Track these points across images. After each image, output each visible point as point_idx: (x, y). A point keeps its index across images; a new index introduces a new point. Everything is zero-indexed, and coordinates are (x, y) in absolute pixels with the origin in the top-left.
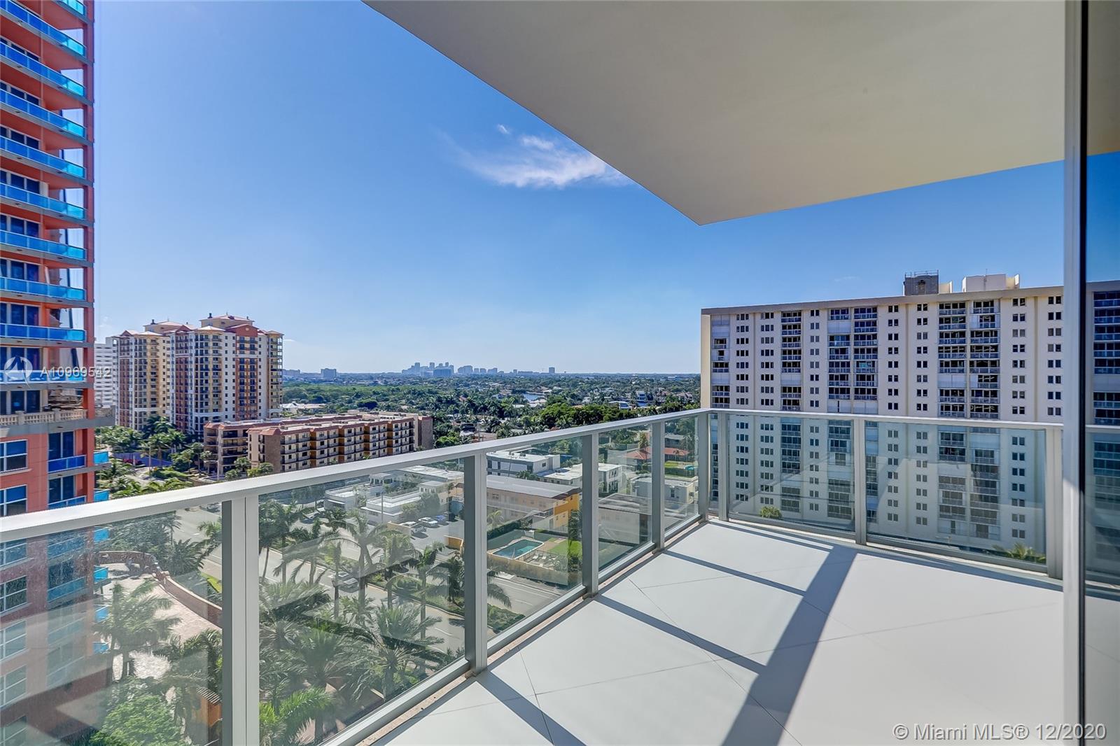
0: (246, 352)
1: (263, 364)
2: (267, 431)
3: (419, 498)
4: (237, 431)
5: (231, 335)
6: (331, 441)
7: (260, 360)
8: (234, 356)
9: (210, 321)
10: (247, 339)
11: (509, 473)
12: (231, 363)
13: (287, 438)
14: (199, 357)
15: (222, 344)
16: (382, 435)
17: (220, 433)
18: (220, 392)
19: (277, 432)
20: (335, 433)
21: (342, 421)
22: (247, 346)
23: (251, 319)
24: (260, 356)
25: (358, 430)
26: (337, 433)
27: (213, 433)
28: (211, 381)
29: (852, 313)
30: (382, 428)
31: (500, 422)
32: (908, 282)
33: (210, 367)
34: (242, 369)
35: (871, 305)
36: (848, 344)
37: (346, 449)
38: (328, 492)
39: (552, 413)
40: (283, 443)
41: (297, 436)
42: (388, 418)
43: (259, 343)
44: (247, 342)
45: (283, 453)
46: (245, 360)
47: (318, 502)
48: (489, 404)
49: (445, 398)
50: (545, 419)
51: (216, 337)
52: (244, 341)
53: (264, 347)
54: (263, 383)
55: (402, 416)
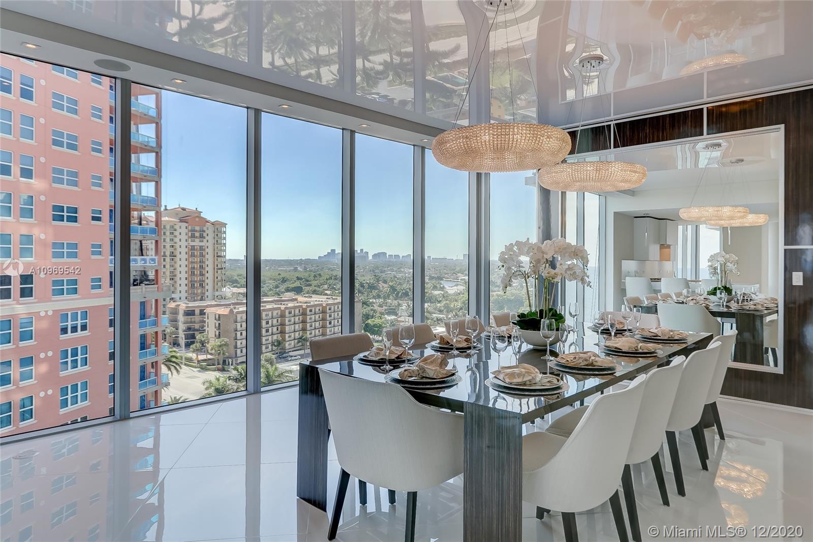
0: (196, 239)
1: (210, 250)
2: (222, 311)
4: (194, 310)
5: (184, 225)
6: (275, 321)
7: (207, 247)
8: (186, 244)
10: (197, 228)
12: (184, 250)
13: (239, 317)
15: (176, 233)
16: (317, 316)
17: (181, 312)
18: (175, 276)
19: (231, 311)
20: (277, 314)
21: (283, 303)
22: (197, 234)
23: (199, 210)
24: (207, 244)
25: (297, 311)
26: (279, 314)
27: (176, 312)
28: (168, 266)
30: (317, 310)
33: (168, 254)
34: (193, 256)
37: (287, 329)
40: (236, 321)
42: (322, 301)
43: (207, 232)
44: (196, 231)
45: (236, 330)
46: (196, 247)
49: (367, 283)
50: (465, 305)
51: (172, 227)
52: (194, 231)
53: (211, 235)
54: (210, 269)
55: (334, 299)
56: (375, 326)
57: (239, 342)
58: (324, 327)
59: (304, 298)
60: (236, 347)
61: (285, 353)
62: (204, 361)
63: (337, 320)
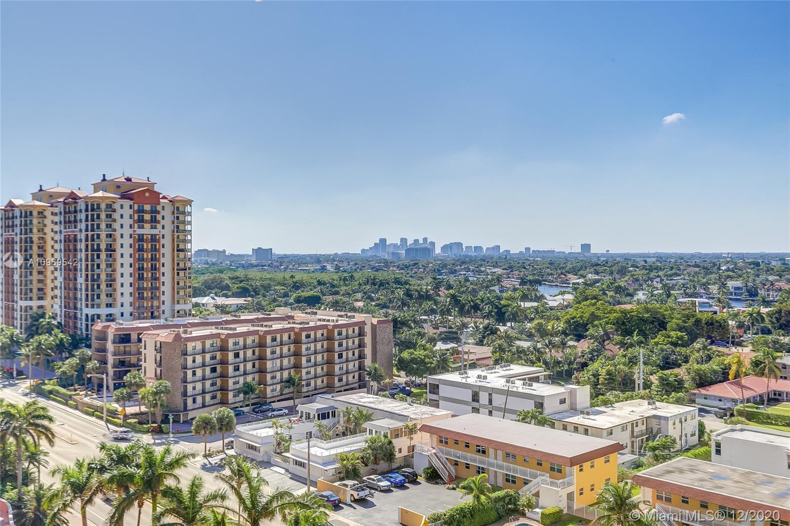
0: (146, 225)
1: (167, 242)
2: (165, 336)
3: (364, 445)
4: (130, 334)
5: (127, 203)
6: (249, 353)
7: (163, 236)
8: (131, 231)
9: (104, 184)
10: (147, 207)
11: (505, 411)
12: (127, 241)
13: (190, 346)
14: (90, 233)
15: (116, 216)
16: (319, 345)
17: (110, 337)
18: (114, 280)
19: (178, 337)
20: (254, 341)
21: (265, 324)
22: (147, 217)
23: (152, 180)
24: (163, 232)
25: (285, 337)
26: (257, 341)
27: (103, 337)
28: (103, 266)
30: (319, 335)
31: (497, 329)
33: (103, 247)
34: (141, 249)
37: (269, 365)
38: (240, 428)
39: (581, 317)
40: (185, 354)
41: (204, 344)
42: (328, 321)
43: (162, 213)
44: (146, 212)
45: (185, 367)
46: (145, 237)
47: (226, 441)
48: (483, 302)
49: (417, 291)
50: (570, 326)
51: (109, 206)
52: (143, 211)
53: (169, 218)
54: (167, 270)
55: (350, 317)
56: (413, 361)
57: (190, 387)
58: (330, 362)
59: (304, 315)
60: (185, 394)
61: (265, 403)
62: (134, 415)
63: (351, 351)
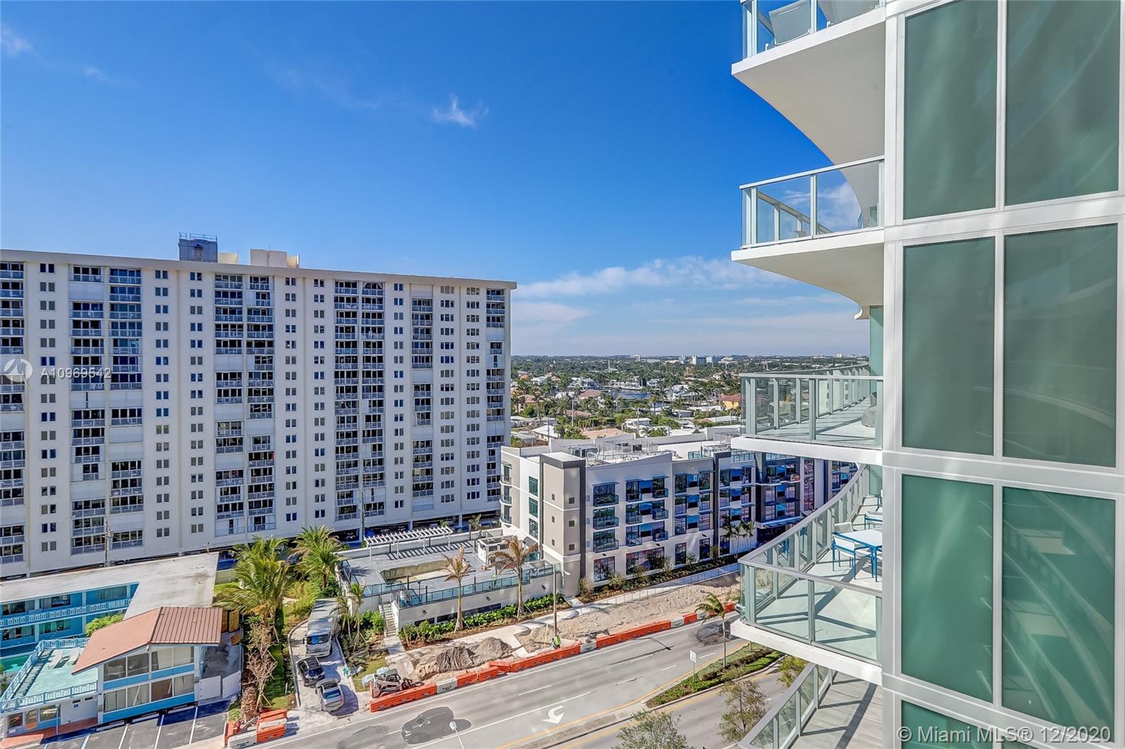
29: (105, 274)
32: (183, 243)
35: (135, 266)
36: (102, 316)
